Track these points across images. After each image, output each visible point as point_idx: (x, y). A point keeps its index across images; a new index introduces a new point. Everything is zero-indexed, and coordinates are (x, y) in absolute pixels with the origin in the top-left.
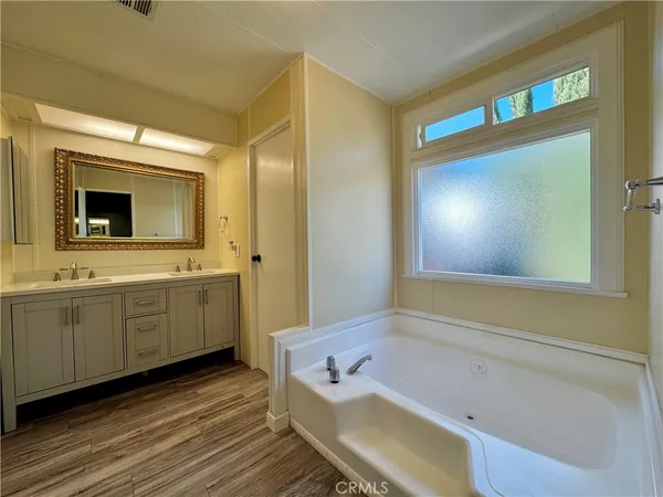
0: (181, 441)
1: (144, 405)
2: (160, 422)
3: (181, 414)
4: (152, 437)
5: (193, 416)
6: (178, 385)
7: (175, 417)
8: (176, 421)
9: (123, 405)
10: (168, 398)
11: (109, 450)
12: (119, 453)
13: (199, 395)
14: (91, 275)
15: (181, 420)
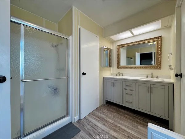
0: (116, 137)
1: (123, 117)
2: (119, 125)
3: (126, 129)
4: (114, 127)
5: (128, 133)
6: (136, 119)
7: (123, 128)
8: (122, 129)
9: (120, 113)
10: (129, 121)
11: (106, 121)
12: (106, 124)
13: (137, 128)
14: (123, 75)
15: (124, 130)
